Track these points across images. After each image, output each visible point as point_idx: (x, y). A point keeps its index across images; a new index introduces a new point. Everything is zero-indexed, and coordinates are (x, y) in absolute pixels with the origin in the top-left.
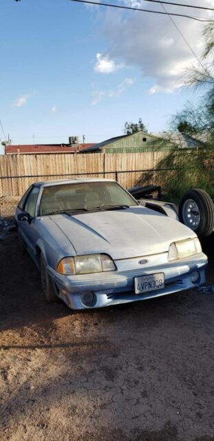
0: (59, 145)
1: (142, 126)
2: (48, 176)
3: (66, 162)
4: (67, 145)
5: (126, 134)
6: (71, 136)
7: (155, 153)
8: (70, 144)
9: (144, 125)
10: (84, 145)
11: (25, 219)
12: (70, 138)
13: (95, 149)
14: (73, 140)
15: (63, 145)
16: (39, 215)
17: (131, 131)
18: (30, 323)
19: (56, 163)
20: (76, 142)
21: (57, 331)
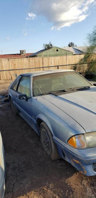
0: (16, 54)
1: (51, 45)
2: (15, 70)
3: (24, 62)
4: (19, 54)
5: (44, 49)
6: (21, 50)
7: (68, 56)
8: (21, 54)
9: (52, 44)
10: (27, 54)
11: (23, 99)
12: (20, 51)
13: (34, 56)
14: (22, 52)
15: (18, 54)
16: (34, 96)
17: (46, 47)
18: (47, 183)
19: (19, 63)
20: (23, 52)
21: (74, 193)
